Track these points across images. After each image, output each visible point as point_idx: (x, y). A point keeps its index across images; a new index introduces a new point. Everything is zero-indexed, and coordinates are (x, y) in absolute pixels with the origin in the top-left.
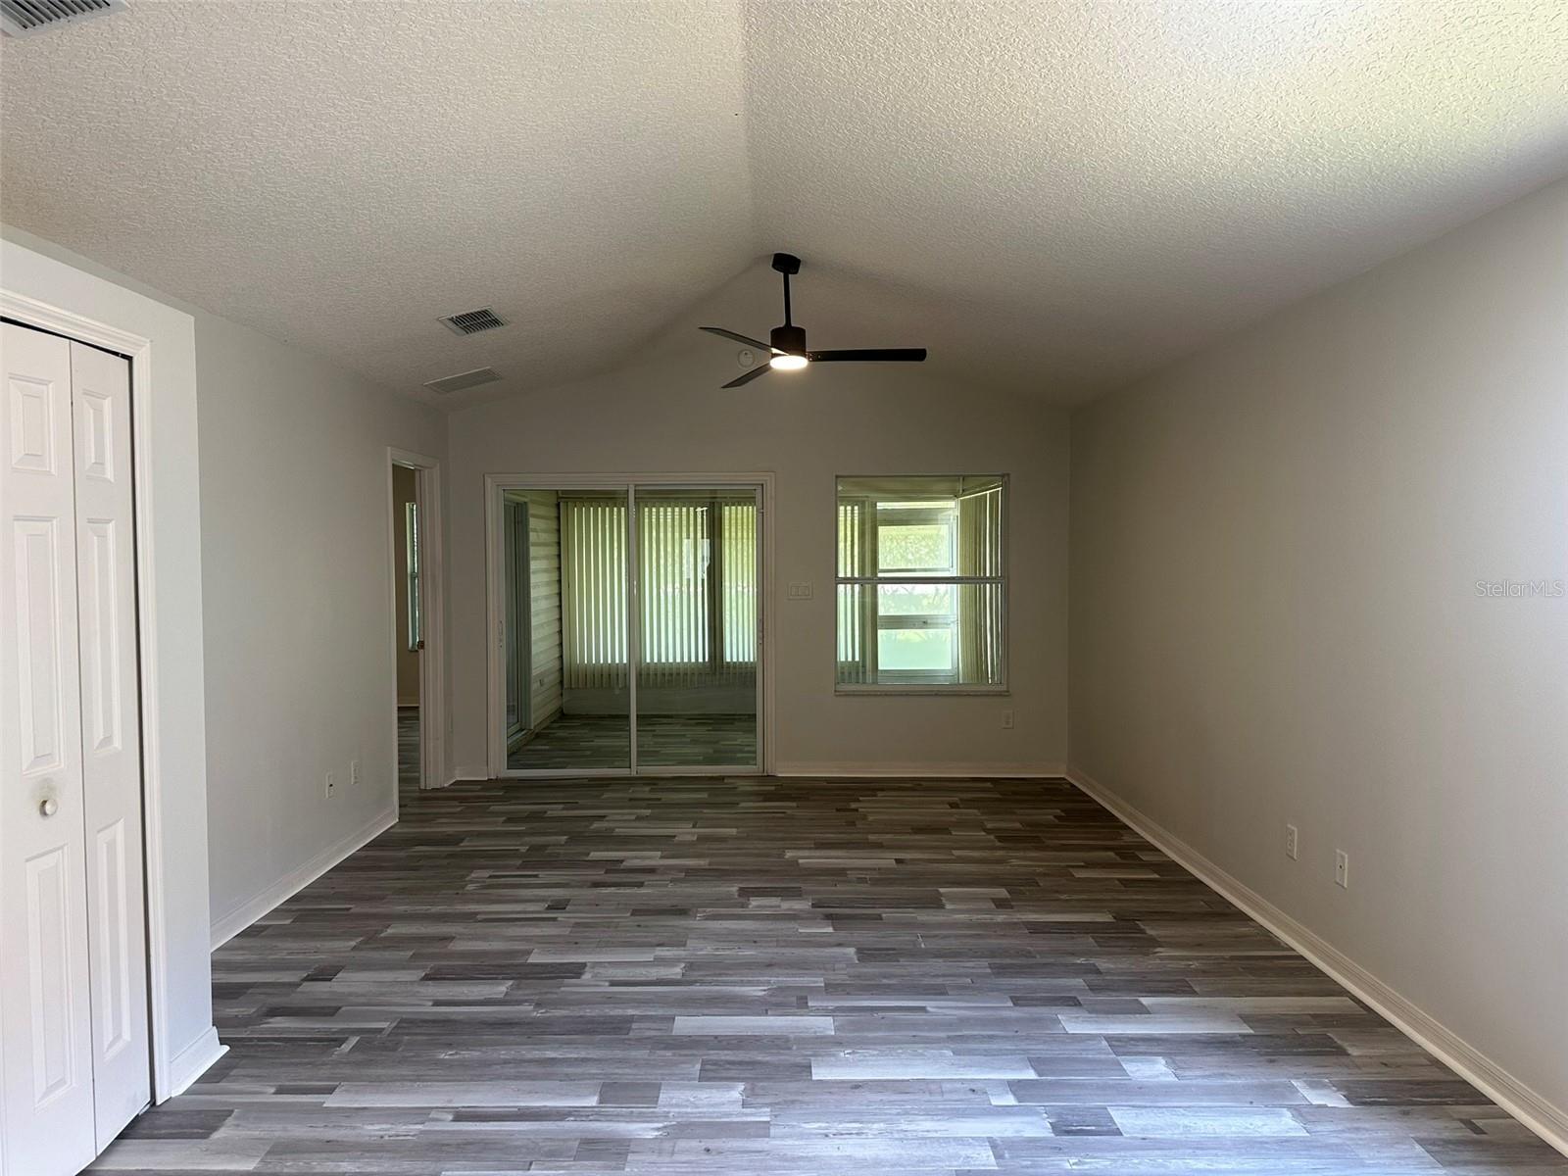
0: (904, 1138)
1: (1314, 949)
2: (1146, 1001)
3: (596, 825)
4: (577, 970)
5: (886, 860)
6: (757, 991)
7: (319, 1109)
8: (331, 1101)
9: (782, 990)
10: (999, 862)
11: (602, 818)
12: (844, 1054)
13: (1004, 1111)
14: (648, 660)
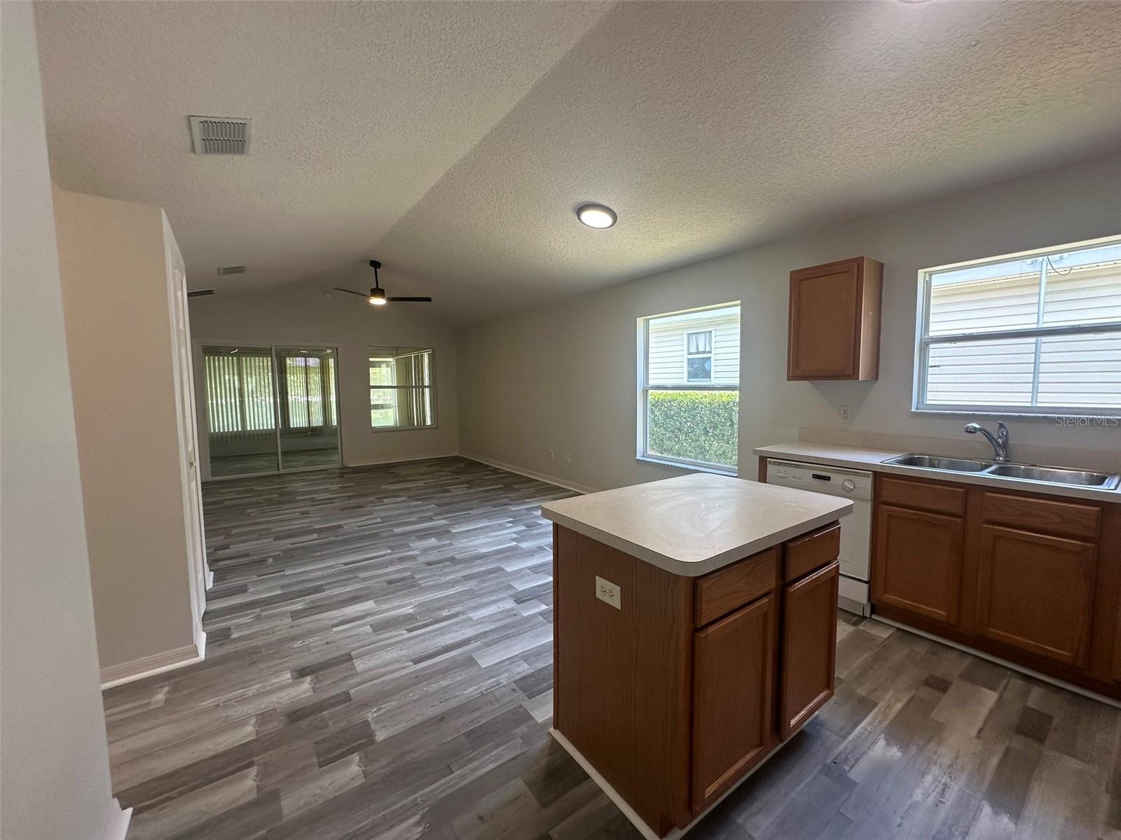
0: (491, 537)
1: (559, 482)
2: (527, 500)
3: (285, 490)
4: (340, 527)
5: (421, 483)
6: (414, 519)
7: (284, 576)
8: (287, 573)
9: (421, 517)
10: (457, 478)
11: (286, 487)
12: (457, 526)
13: (510, 527)
14: (249, 429)
